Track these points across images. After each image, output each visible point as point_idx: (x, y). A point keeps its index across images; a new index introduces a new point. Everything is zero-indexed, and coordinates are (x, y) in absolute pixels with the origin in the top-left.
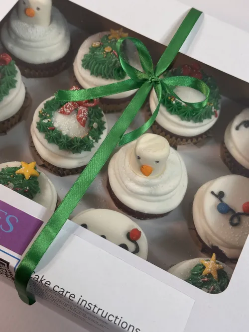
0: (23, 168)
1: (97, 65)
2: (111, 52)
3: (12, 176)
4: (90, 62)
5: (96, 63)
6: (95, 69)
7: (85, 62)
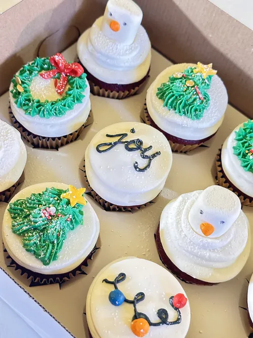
0: (71, 192)
1: (173, 98)
2: (192, 87)
3: (56, 199)
4: (165, 93)
5: (173, 95)
6: (170, 101)
7: (161, 91)
